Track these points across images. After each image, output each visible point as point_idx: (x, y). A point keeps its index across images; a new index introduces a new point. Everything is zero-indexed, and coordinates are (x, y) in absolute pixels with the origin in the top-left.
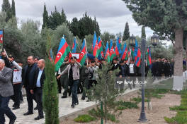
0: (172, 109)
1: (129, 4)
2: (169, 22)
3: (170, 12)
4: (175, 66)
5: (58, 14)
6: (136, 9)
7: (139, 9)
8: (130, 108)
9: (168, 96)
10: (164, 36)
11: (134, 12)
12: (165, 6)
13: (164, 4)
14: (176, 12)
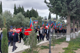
0: (63, 49)
1: (48, 4)
2: (64, 12)
3: (64, 8)
4: (67, 31)
5: (20, 8)
6: (51, 6)
7: (52, 6)
8: (46, 49)
9: (63, 43)
10: (63, 18)
11: (50, 8)
12: (62, 6)
13: (62, 5)
14: (67, 8)
